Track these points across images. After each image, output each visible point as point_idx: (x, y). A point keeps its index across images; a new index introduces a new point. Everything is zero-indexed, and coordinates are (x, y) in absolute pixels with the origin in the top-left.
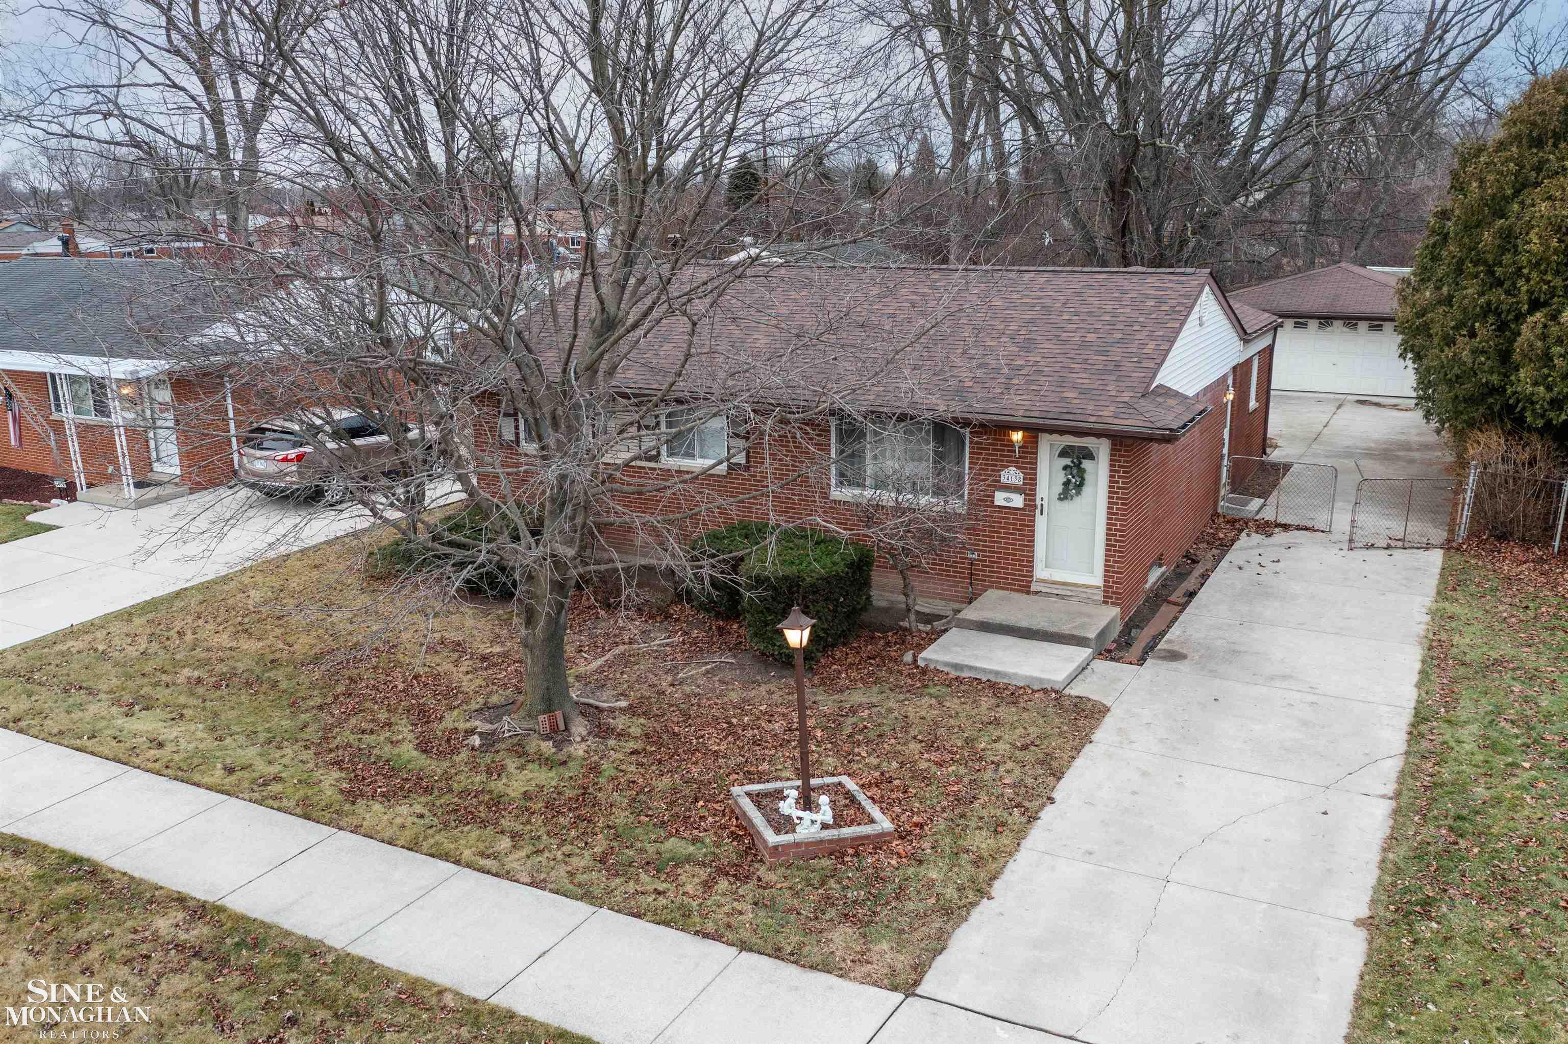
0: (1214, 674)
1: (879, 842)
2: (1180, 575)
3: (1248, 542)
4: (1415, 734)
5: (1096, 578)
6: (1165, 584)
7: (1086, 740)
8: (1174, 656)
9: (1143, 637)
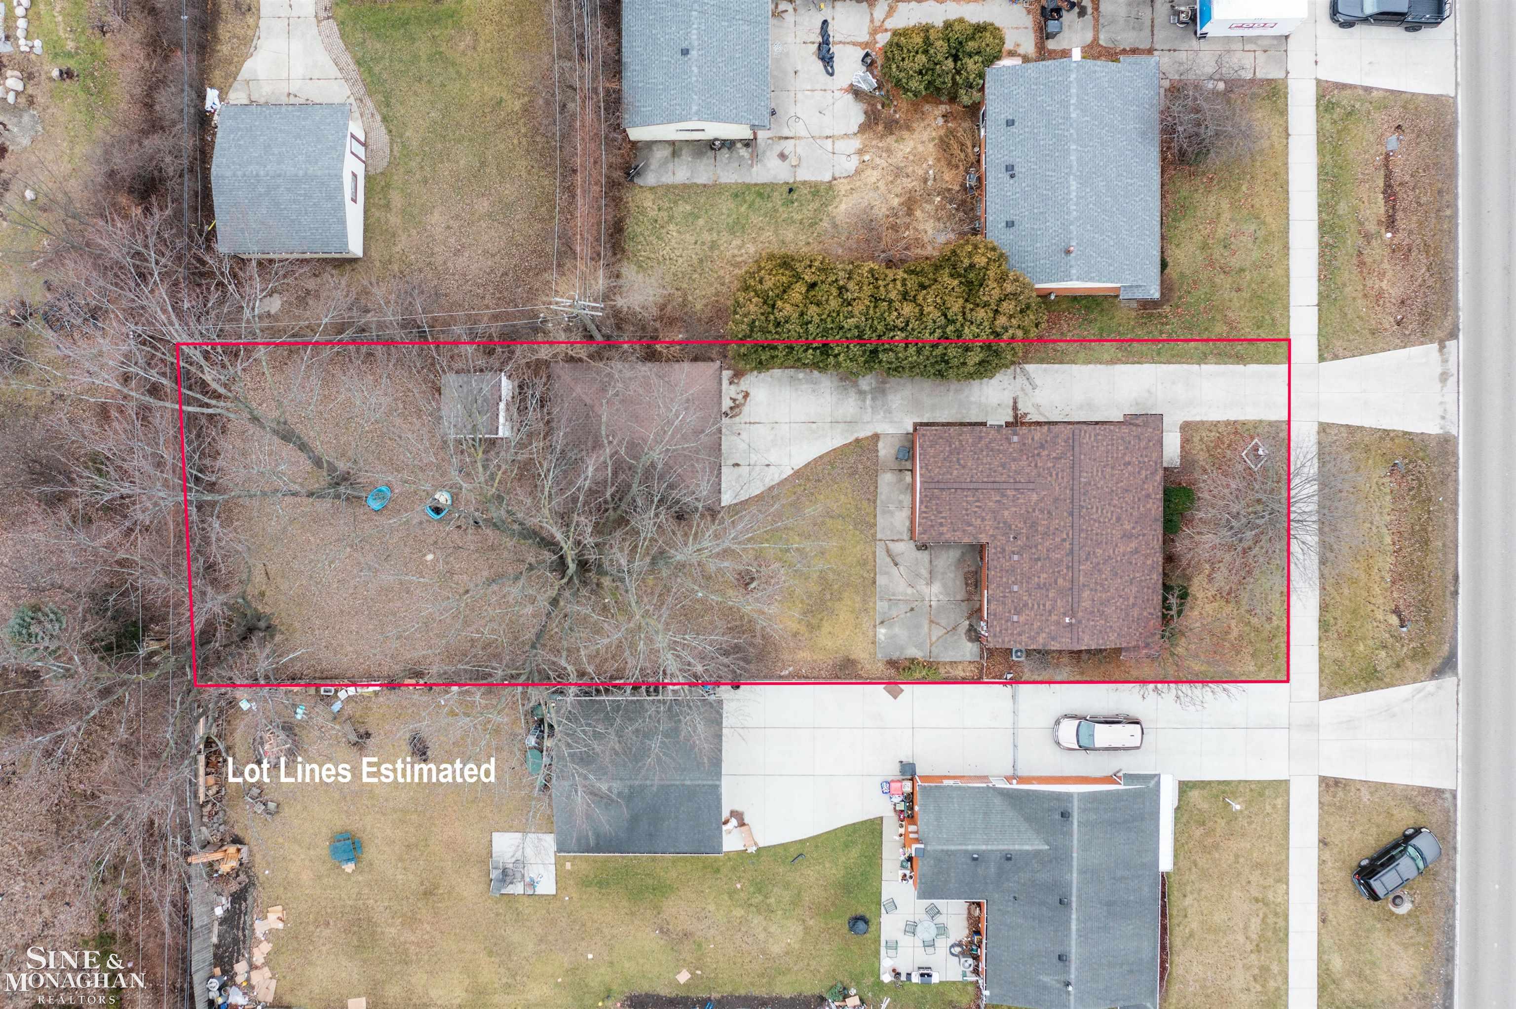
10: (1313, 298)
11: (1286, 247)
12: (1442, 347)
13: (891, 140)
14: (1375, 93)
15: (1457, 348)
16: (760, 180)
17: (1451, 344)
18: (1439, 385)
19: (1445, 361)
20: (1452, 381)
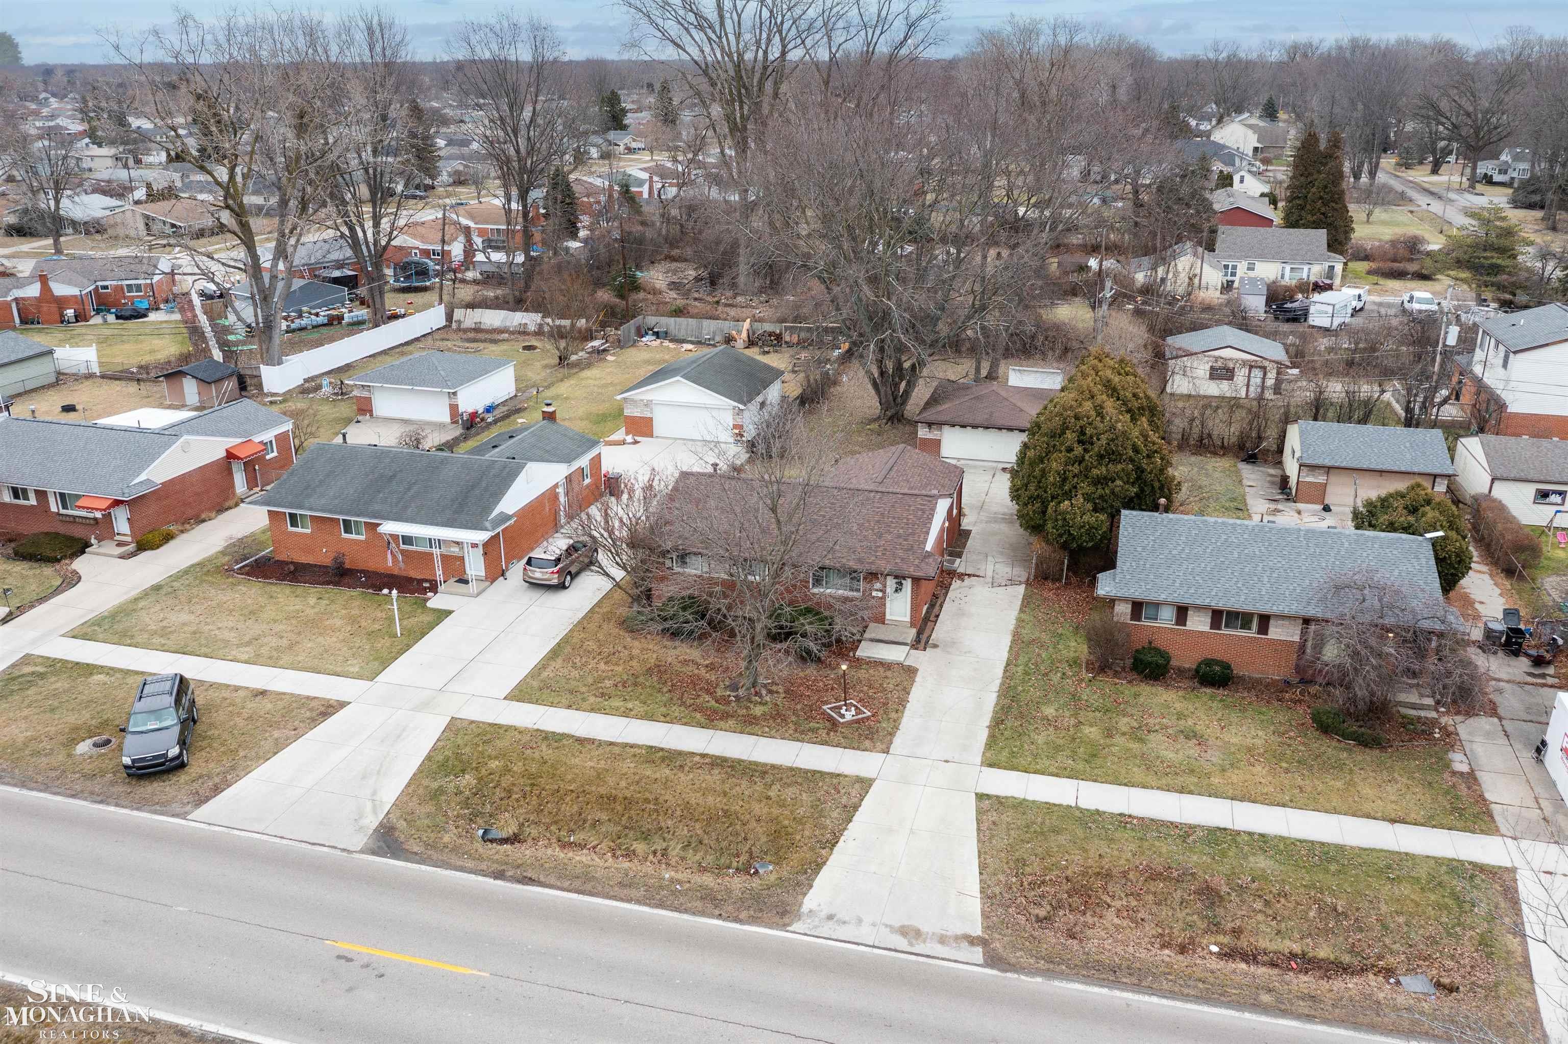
0: (948, 653)
1: (868, 718)
2: (932, 606)
3: (956, 584)
4: (1006, 671)
5: (908, 619)
6: (928, 612)
7: (914, 681)
8: (935, 646)
9: (924, 638)
12: (972, 941)
17: (977, 954)
18: (897, 924)
19: (943, 940)
20: (901, 942)
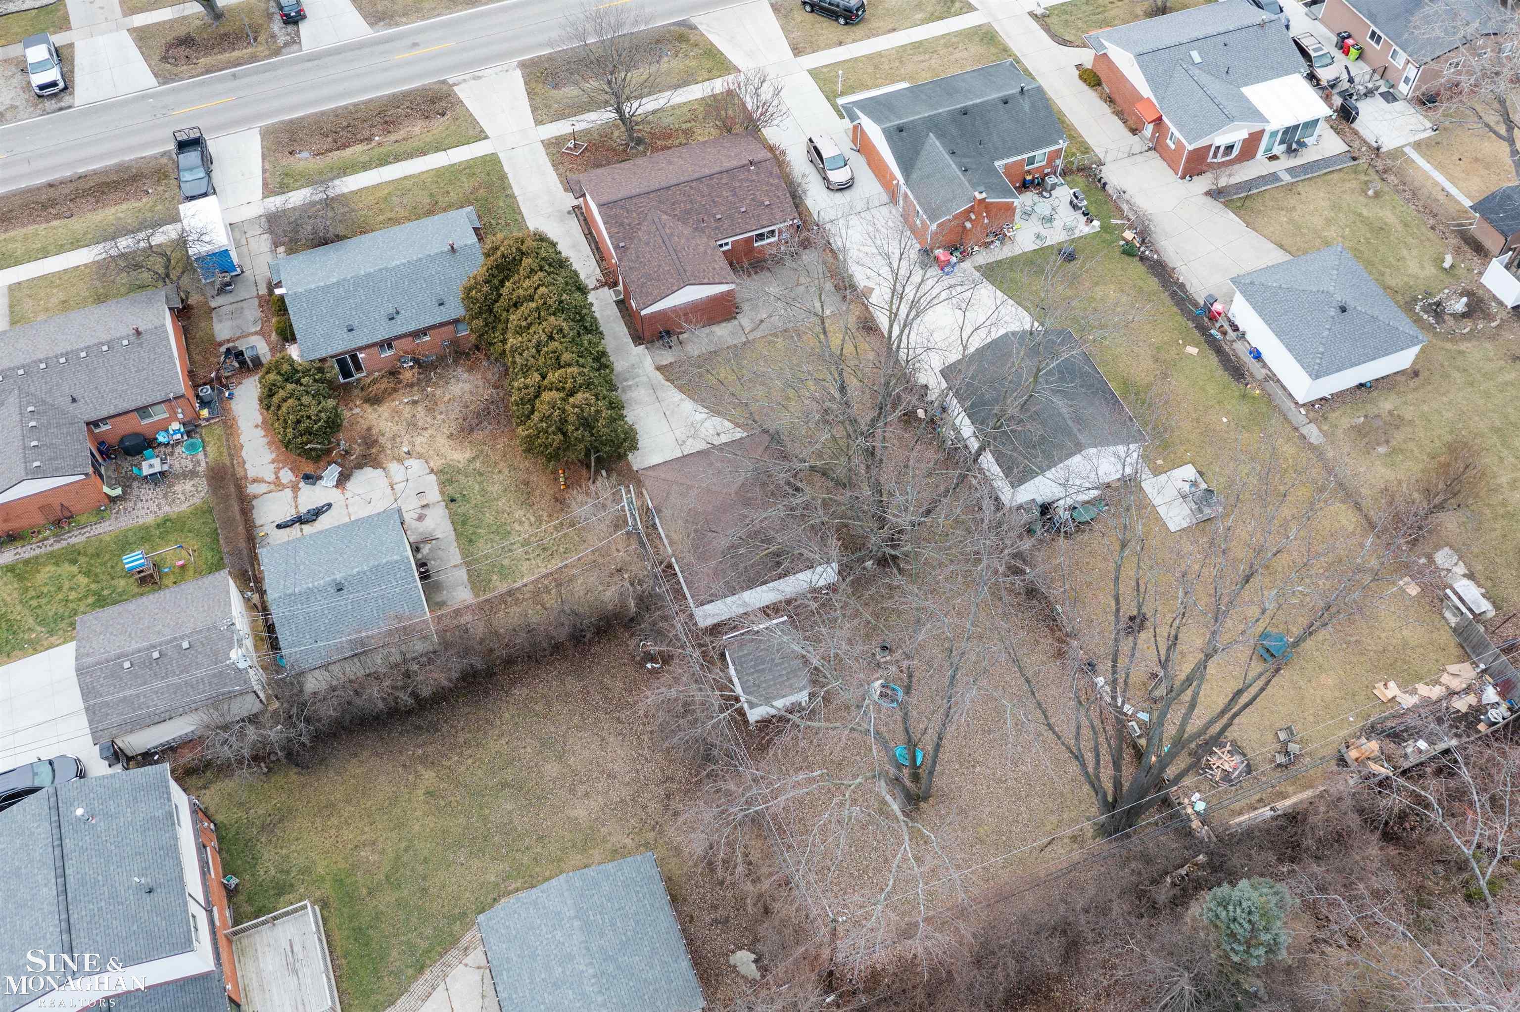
10: (442, 154)
11: (405, 178)
12: (455, 85)
13: (382, 440)
14: (267, 167)
15: (451, 78)
16: (450, 528)
17: (451, 81)
18: (484, 79)
19: (465, 80)
20: (477, 74)
